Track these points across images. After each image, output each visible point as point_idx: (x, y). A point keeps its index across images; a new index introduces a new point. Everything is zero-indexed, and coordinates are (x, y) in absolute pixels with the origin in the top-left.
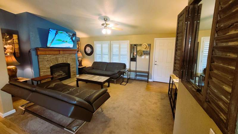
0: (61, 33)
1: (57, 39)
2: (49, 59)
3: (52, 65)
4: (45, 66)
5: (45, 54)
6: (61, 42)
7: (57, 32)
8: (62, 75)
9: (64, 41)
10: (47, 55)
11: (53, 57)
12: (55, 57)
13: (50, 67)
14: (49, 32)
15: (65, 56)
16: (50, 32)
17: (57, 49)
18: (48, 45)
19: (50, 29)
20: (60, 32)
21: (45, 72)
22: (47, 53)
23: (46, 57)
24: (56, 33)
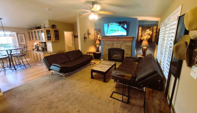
2: (108, 44)
3: (109, 48)
4: (106, 48)
5: (105, 40)
7: (108, 25)
8: (118, 57)
10: (107, 41)
11: (110, 43)
12: (112, 43)
13: (109, 49)
15: (119, 43)
16: (104, 26)
17: (112, 37)
21: (105, 51)
22: (107, 40)
23: (107, 43)
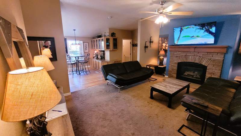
0: (187, 28)
1: (183, 36)
2: (178, 56)
3: (180, 61)
4: (174, 60)
6: (189, 38)
8: (193, 76)
9: (192, 37)
10: (177, 52)
12: (184, 54)
13: (178, 63)
14: (174, 31)
15: (198, 55)
18: (176, 43)
19: (174, 29)
20: (185, 27)
21: (172, 65)
22: (177, 50)
23: (176, 54)
24: (180, 31)
